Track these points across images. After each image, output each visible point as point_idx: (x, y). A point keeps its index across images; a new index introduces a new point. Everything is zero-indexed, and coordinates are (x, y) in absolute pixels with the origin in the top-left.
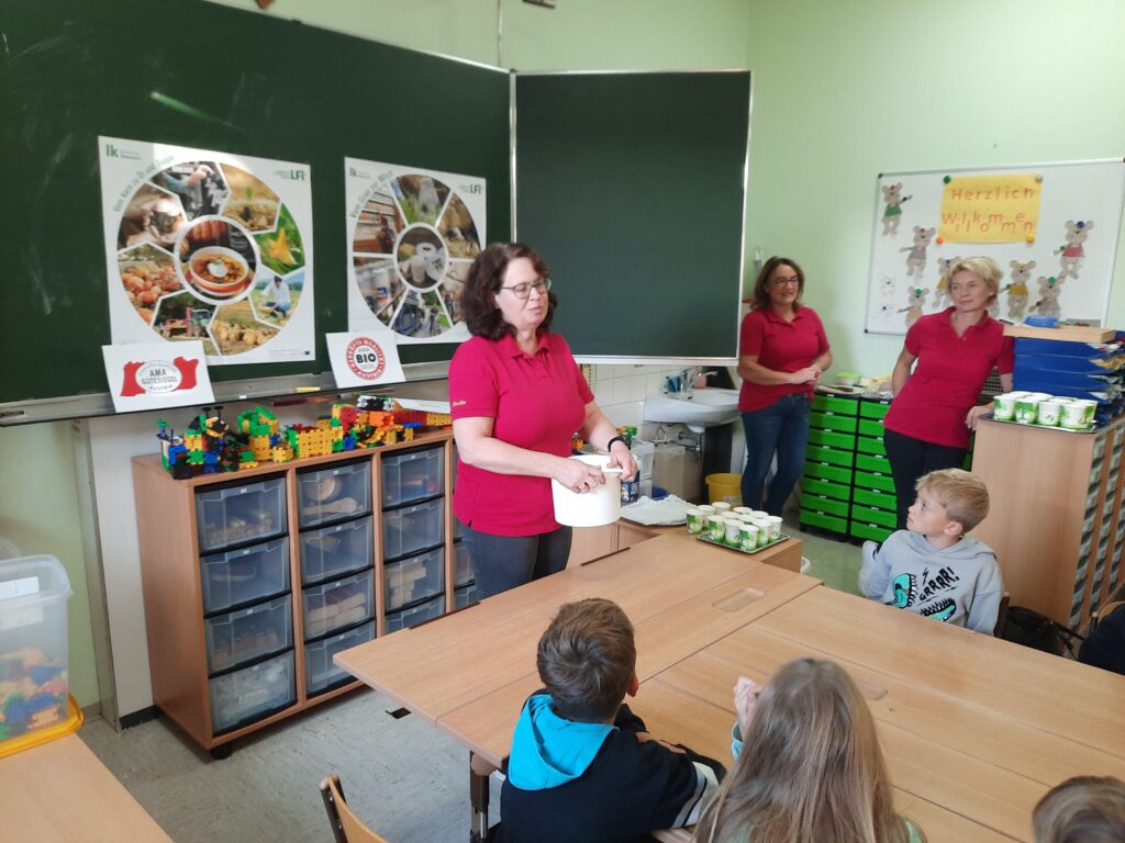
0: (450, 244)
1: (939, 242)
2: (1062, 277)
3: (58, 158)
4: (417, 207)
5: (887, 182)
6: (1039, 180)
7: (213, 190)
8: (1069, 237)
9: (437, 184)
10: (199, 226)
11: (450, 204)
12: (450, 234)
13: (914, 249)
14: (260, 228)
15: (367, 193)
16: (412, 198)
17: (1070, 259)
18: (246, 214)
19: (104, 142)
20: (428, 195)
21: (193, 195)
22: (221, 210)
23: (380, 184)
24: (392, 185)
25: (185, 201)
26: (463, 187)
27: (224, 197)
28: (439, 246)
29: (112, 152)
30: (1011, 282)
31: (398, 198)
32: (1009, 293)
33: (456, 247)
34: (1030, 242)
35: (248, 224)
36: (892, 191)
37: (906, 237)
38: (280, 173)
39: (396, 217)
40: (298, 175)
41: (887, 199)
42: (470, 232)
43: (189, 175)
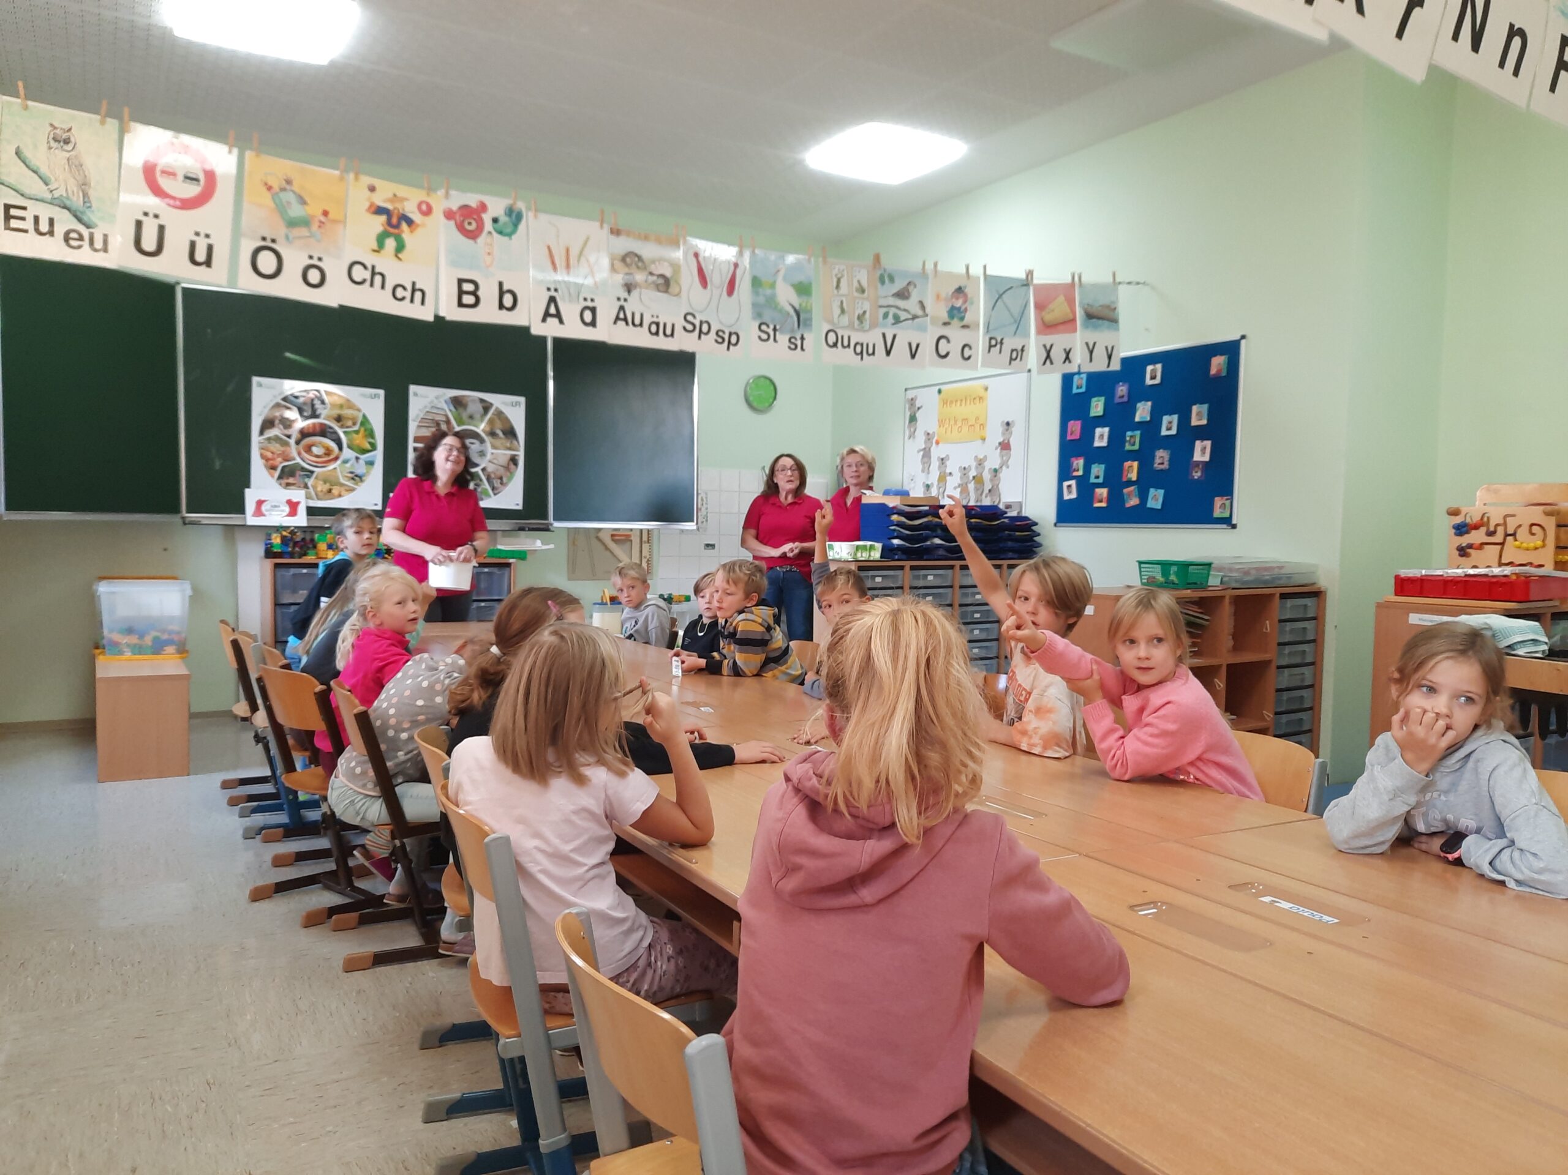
0: (492, 440)
1: (937, 443)
2: (1001, 467)
3: (230, 389)
4: (465, 416)
5: (911, 394)
6: (986, 389)
7: (317, 403)
8: (1003, 434)
9: (482, 401)
10: (309, 425)
11: (493, 414)
12: (492, 434)
13: (925, 449)
14: (348, 427)
15: (425, 407)
16: (461, 410)
17: (1005, 452)
18: (339, 419)
19: (255, 380)
20: (475, 408)
21: (305, 408)
22: (322, 416)
23: (436, 401)
24: (446, 402)
25: (301, 411)
26: (504, 403)
27: (325, 409)
28: (482, 441)
29: (260, 385)
30: (975, 474)
31: (450, 410)
32: (975, 483)
33: (497, 442)
34: (984, 439)
35: (339, 424)
36: (912, 401)
37: (920, 441)
38: (364, 395)
39: (448, 422)
40: (376, 396)
41: (910, 409)
42: (511, 433)
43: (304, 396)
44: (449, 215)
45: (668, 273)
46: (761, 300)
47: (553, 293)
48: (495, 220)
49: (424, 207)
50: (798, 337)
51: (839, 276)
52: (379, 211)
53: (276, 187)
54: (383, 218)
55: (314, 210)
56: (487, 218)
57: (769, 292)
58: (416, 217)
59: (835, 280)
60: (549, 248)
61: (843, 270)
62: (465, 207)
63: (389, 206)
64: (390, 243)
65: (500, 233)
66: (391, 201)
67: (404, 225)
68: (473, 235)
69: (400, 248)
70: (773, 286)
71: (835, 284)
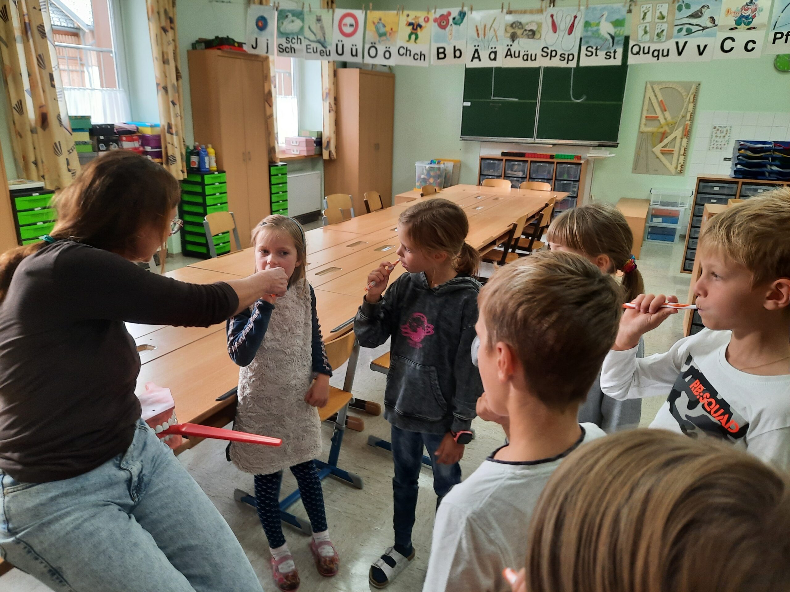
44: (435, 20)
45: (534, 28)
46: (589, 33)
47: (477, 48)
48: (454, 19)
49: (426, 19)
50: (612, 51)
51: (646, 11)
52: (410, 24)
53: (376, 23)
54: (411, 27)
55: (388, 29)
56: (451, 19)
57: (595, 28)
58: (423, 24)
59: (642, 14)
60: (477, 27)
61: (650, 7)
62: (442, 16)
63: (413, 21)
64: (413, 37)
65: (456, 24)
66: (414, 19)
67: (419, 29)
68: (444, 27)
69: (417, 38)
70: (598, 24)
71: (642, 17)
